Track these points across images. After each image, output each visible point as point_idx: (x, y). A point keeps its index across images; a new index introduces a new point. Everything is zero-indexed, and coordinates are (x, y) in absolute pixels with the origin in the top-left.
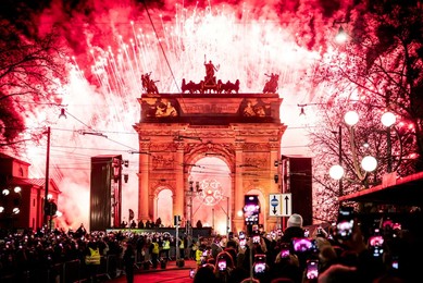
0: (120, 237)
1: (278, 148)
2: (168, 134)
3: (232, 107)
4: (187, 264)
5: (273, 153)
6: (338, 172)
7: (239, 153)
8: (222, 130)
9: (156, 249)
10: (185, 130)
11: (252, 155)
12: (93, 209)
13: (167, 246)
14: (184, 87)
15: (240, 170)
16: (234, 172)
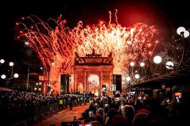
0: (69, 96)
1: (112, 72)
2: (82, 68)
3: (99, 61)
4: (87, 104)
5: (111, 73)
6: (129, 79)
7: (101, 73)
8: (97, 67)
9: (79, 100)
10: (87, 67)
11: (105, 74)
12: (61, 89)
13: (82, 99)
14: (87, 55)
15: (102, 78)
16: (100, 78)
